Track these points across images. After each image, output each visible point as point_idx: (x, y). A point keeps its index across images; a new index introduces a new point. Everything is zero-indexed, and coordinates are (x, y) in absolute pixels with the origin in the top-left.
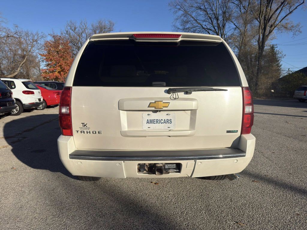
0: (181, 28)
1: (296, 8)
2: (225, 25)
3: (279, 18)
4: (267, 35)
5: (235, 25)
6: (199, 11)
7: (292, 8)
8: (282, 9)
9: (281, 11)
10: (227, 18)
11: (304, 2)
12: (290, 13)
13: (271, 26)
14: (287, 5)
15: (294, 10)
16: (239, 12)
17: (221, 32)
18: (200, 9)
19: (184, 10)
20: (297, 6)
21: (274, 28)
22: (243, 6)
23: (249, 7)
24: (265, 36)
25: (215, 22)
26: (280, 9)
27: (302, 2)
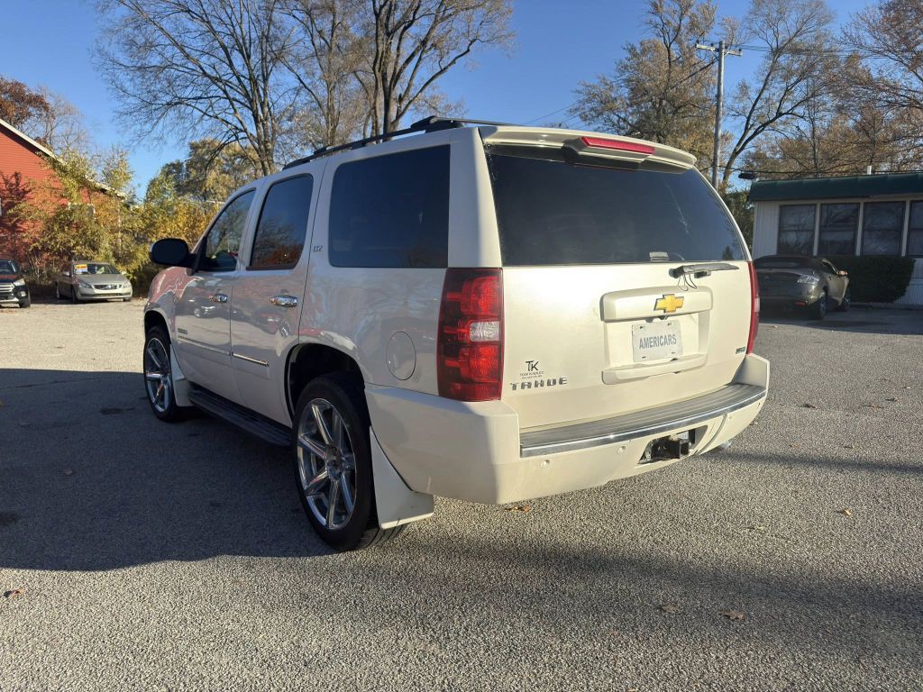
0: (126, 62)
1: (454, 62)
2: (268, 75)
3: (418, 83)
4: (395, 121)
5: (299, 79)
6: (184, 17)
7: (446, 61)
8: (420, 59)
9: (418, 62)
10: (275, 56)
11: (468, 50)
12: (442, 71)
13: (401, 99)
14: (430, 49)
15: (450, 65)
16: (309, 44)
17: (260, 96)
18: (186, 11)
19: (134, 8)
20: (456, 58)
21: (407, 106)
22: (319, 29)
23: (335, 35)
24: (389, 123)
25: (238, 60)
26: (416, 59)
27: (465, 49)
